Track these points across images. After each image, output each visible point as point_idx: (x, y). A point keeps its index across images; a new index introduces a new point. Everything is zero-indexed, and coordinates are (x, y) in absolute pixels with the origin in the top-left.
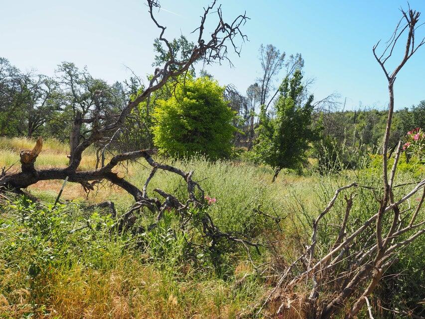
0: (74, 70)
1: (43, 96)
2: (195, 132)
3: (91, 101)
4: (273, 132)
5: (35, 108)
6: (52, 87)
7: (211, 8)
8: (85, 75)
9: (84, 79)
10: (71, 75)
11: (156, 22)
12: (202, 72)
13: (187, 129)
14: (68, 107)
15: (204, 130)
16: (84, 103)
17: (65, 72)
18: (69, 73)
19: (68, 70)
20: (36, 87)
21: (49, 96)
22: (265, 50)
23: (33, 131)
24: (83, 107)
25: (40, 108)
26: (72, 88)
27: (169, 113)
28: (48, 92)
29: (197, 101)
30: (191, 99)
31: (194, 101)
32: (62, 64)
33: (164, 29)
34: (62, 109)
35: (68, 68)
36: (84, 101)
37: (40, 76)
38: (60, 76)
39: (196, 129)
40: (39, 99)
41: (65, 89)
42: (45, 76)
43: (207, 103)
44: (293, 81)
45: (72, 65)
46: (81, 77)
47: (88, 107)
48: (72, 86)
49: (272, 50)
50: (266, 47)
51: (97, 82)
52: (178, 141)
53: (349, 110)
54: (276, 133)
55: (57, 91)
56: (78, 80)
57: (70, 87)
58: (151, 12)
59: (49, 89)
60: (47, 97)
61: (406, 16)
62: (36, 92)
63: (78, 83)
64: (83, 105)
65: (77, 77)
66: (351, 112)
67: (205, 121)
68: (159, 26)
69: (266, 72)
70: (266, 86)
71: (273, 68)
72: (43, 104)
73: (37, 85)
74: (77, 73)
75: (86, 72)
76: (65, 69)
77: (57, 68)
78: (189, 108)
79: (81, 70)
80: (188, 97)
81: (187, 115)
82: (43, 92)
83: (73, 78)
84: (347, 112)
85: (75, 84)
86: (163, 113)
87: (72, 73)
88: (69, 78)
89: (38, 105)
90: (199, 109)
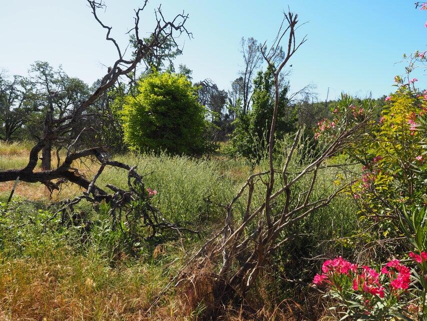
0: (49, 69)
1: (19, 98)
2: (164, 128)
3: (68, 100)
4: (249, 125)
5: (11, 110)
6: (28, 87)
7: (142, 10)
8: (61, 74)
9: (60, 79)
10: (45, 74)
11: (100, 23)
12: (181, 67)
13: (155, 125)
14: (46, 107)
15: (172, 126)
16: (60, 103)
17: (39, 71)
18: (43, 73)
19: (42, 70)
20: (11, 87)
21: (25, 97)
22: (246, 42)
23: (10, 134)
24: (60, 107)
25: (16, 109)
26: (48, 88)
27: (137, 110)
28: (25, 93)
29: (164, 97)
30: (158, 96)
31: (160, 98)
32: (35, 64)
33: (110, 29)
34: (39, 110)
35: (42, 67)
36: (61, 101)
37: (15, 76)
38: (34, 76)
39: (165, 125)
40: (15, 100)
41: (41, 89)
42: (21, 77)
43: (174, 98)
44: (267, 74)
45: (46, 65)
46: (56, 76)
47: (66, 107)
48: (47, 86)
49: (253, 43)
50: (247, 40)
51: (73, 80)
52: (149, 137)
53: (332, 100)
54: (252, 126)
55: (34, 91)
56: (53, 79)
57: (45, 87)
58: (95, 14)
59: (26, 90)
60: (24, 99)
61: (287, 18)
62: (11, 93)
63: (53, 83)
64: (60, 105)
65: (52, 77)
66: (335, 101)
67: (173, 116)
68: (104, 27)
69: (247, 65)
70: (249, 80)
71: (255, 61)
72: (20, 106)
73: (12, 85)
74: (52, 72)
75: (62, 71)
76: (39, 69)
77: (30, 68)
78: (156, 105)
79: (55, 69)
80: (155, 94)
81: (155, 112)
82: (19, 93)
83: (48, 78)
84: (331, 102)
85: (50, 84)
86: (132, 111)
87: (47, 72)
88: (44, 78)
89: (15, 107)
90: (167, 105)
